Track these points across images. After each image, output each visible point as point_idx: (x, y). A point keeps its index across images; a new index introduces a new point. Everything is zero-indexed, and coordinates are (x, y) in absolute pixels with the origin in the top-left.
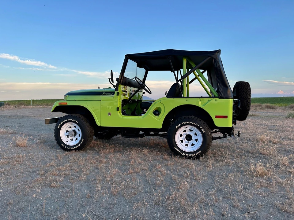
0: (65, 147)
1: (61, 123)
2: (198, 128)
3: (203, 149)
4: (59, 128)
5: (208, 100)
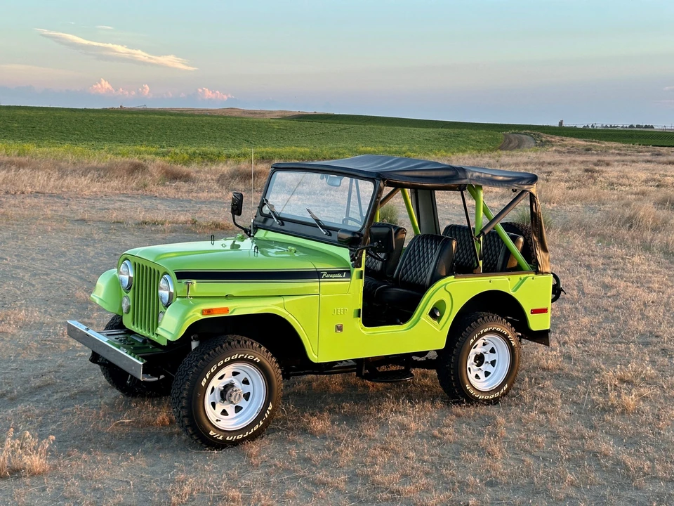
0: (220, 438)
1: (212, 371)
2: (505, 337)
3: (510, 380)
4: (203, 384)
5: (521, 279)
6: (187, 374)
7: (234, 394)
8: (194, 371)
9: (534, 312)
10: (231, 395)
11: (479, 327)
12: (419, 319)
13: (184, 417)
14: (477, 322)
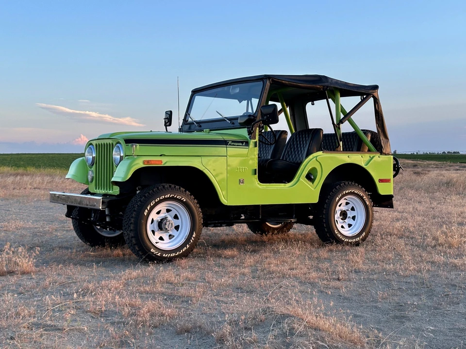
0: (159, 254)
1: (152, 205)
2: (361, 198)
3: (367, 230)
4: (146, 214)
5: (370, 157)
6: (134, 207)
7: (168, 223)
8: (139, 204)
9: (381, 181)
10: (166, 224)
11: (343, 189)
12: (299, 180)
13: (132, 237)
14: (340, 186)
